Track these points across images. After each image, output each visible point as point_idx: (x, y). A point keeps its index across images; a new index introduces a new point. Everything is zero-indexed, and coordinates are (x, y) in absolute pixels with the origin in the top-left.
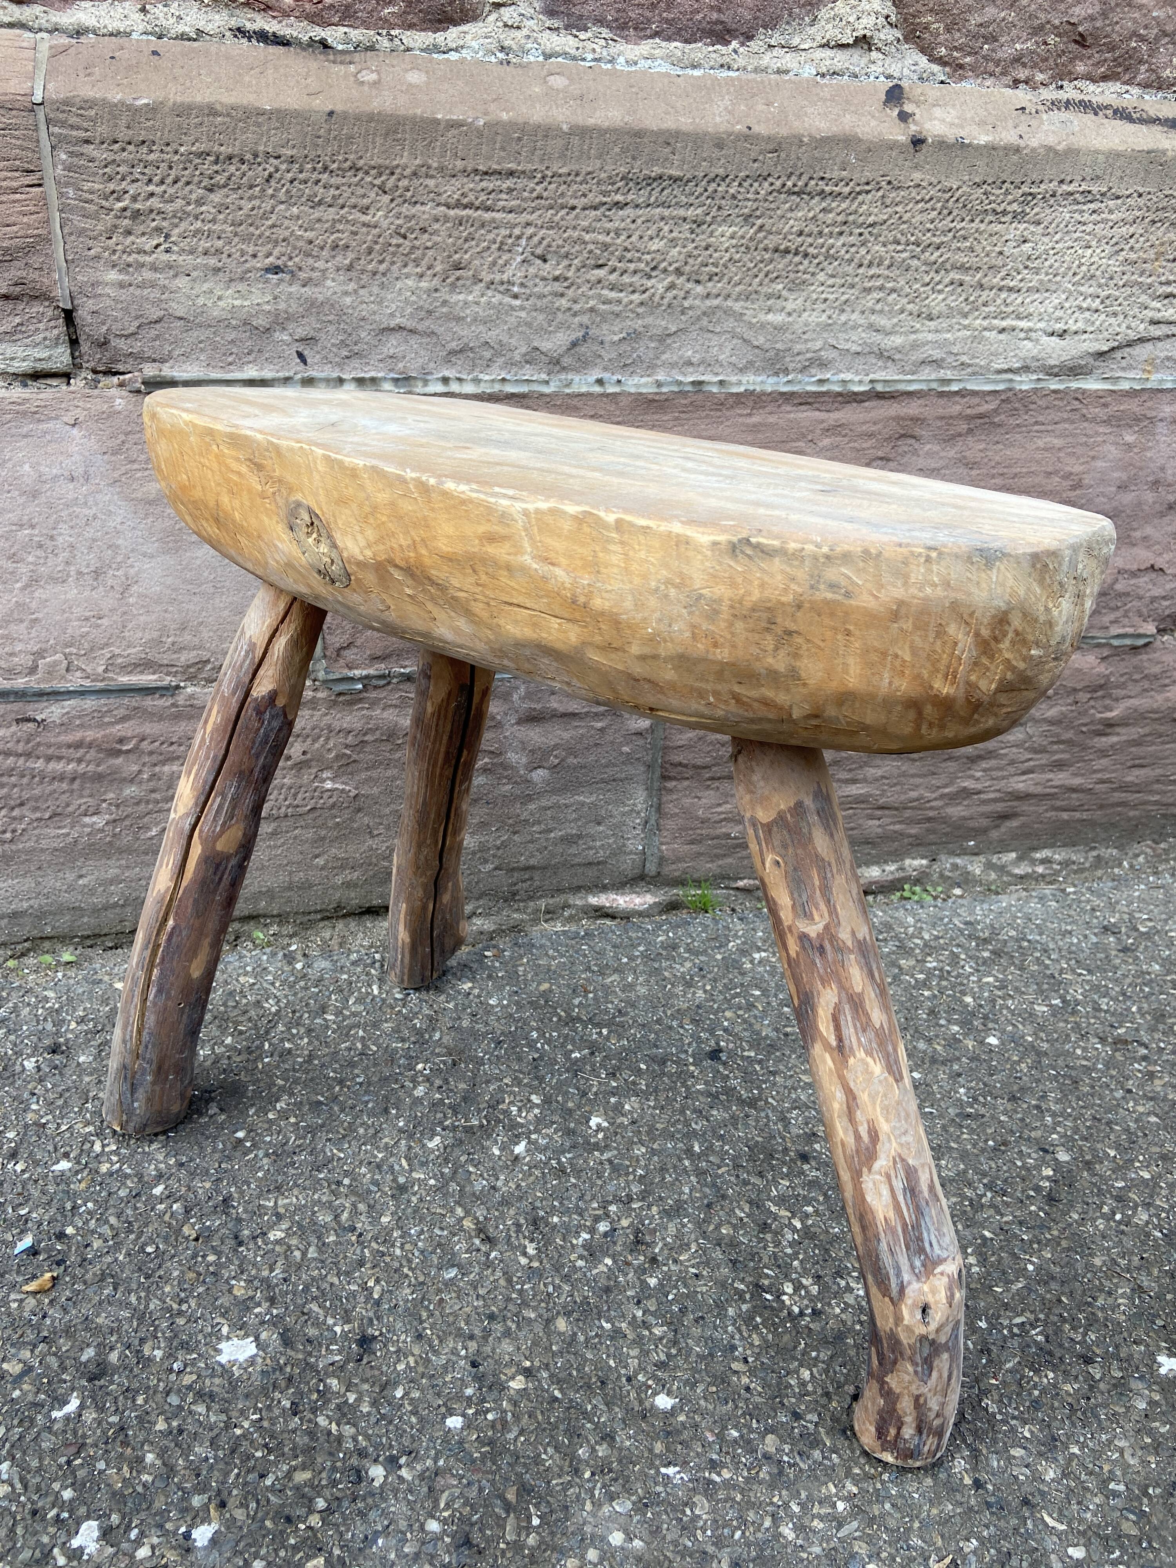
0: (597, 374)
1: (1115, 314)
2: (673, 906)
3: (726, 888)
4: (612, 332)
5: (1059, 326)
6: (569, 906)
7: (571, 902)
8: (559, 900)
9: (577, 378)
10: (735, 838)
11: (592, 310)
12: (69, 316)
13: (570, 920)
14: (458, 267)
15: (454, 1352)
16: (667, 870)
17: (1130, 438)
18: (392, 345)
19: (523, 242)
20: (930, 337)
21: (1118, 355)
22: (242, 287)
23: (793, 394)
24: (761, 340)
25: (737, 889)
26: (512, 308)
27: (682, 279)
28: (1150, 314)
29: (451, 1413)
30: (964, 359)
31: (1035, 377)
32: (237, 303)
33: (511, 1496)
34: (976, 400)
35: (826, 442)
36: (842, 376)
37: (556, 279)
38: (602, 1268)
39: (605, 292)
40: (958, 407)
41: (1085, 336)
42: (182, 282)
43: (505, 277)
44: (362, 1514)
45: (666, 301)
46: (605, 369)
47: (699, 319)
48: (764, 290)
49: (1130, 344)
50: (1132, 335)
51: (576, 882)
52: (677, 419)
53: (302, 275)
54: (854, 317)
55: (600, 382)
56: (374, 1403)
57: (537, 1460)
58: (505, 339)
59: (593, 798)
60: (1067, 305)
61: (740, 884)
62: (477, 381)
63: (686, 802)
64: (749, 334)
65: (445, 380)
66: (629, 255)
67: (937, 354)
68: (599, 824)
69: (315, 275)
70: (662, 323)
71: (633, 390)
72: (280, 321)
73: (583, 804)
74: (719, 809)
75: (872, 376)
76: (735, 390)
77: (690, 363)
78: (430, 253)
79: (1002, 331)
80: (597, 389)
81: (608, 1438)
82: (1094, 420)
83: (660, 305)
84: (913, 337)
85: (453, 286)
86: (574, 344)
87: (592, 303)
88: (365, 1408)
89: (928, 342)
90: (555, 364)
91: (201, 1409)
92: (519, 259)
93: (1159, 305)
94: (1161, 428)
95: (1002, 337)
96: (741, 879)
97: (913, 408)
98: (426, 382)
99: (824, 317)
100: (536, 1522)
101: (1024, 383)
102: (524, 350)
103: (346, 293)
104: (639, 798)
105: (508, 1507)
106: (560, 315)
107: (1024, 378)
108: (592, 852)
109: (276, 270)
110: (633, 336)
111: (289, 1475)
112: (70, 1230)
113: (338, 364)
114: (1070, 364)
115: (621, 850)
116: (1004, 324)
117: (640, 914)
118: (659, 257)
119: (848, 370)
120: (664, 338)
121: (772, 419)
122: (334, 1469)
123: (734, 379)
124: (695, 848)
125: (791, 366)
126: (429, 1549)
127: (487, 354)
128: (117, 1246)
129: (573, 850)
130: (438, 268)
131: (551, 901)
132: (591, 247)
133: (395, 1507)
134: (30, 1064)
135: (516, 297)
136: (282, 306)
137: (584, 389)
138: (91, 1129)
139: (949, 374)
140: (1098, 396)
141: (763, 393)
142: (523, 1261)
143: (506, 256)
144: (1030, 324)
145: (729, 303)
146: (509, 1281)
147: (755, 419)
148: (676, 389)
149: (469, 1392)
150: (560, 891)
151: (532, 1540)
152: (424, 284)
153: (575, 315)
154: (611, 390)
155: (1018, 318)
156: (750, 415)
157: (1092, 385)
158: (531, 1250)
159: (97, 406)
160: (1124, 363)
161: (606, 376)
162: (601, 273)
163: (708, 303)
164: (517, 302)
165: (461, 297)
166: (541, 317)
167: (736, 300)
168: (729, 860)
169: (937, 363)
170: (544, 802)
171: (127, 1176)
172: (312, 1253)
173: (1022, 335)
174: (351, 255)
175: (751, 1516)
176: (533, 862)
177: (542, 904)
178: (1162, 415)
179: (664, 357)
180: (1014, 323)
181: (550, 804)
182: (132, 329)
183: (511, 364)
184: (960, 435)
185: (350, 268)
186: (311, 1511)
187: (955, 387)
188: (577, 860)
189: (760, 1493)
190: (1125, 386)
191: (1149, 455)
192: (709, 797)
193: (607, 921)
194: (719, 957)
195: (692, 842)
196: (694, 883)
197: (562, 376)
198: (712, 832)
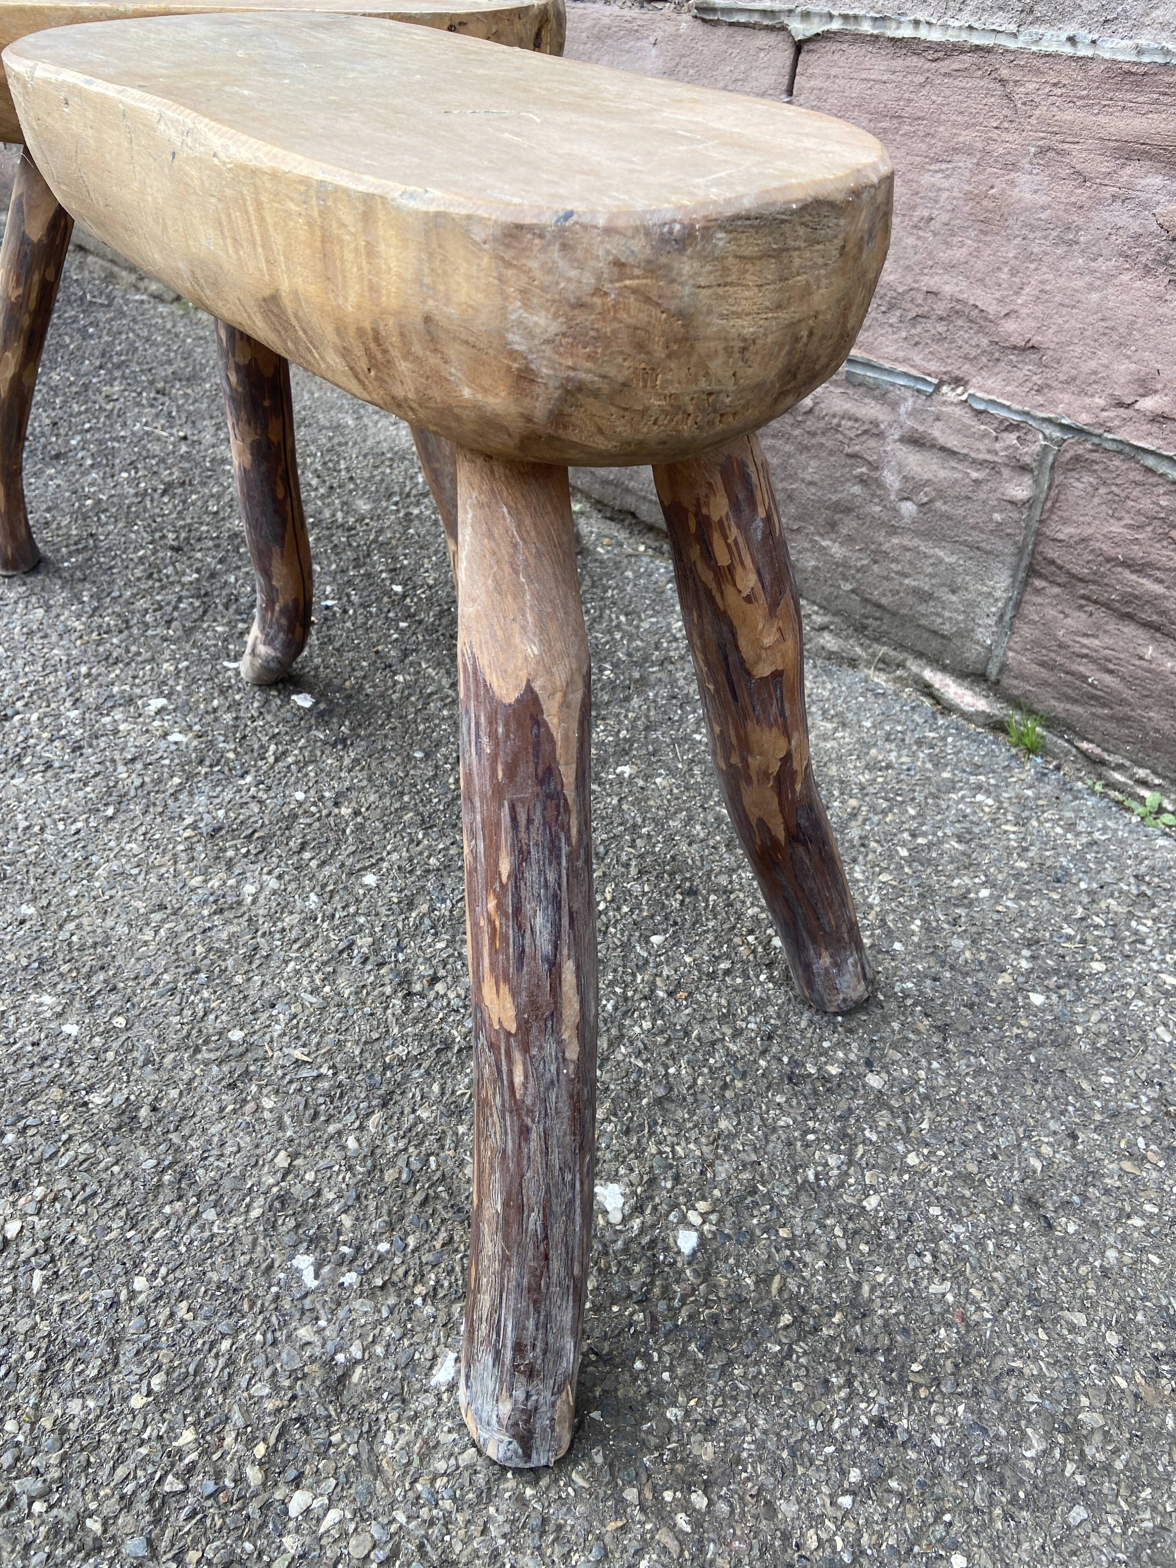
0: (1070, 29)
2: (998, 727)
3: (1068, 741)
6: (904, 667)
7: (908, 664)
8: (899, 656)
9: (1049, 33)
10: (1092, 685)
13: (897, 680)
16: (1006, 681)
25: (1077, 748)
46: (1083, 25)
51: (919, 645)
52: (1155, 102)
55: (1072, 40)
59: (953, 559)
61: (1085, 745)
62: (945, 27)
63: (1051, 612)
65: (917, 23)
68: (953, 592)
71: (1107, 56)
73: (941, 561)
74: (1085, 641)
80: (1068, 50)
96: (1090, 741)
98: (899, 24)
104: (1002, 583)
108: (939, 620)
115: (966, 634)
117: (964, 715)
124: (1044, 673)
129: (922, 608)
131: (892, 653)
137: (1052, 49)
148: (1160, 60)
150: (905, 647)
154: (1082, 52)
159: (670, 28)
161: (1082, 33)
168: (1079, 710)
170: (906, 541)
176: (884, 601)
177: (883, 650)
179: (1155, 13)
181: (910, 544)
183: (980, 9)
188: (923, 622)
192: (1077, 620)
193: (927, 702)
194: (946, 775)
195: (1042, 664)
196: (1031, 712)
197: (1033, 29)
198: (1068, 663)
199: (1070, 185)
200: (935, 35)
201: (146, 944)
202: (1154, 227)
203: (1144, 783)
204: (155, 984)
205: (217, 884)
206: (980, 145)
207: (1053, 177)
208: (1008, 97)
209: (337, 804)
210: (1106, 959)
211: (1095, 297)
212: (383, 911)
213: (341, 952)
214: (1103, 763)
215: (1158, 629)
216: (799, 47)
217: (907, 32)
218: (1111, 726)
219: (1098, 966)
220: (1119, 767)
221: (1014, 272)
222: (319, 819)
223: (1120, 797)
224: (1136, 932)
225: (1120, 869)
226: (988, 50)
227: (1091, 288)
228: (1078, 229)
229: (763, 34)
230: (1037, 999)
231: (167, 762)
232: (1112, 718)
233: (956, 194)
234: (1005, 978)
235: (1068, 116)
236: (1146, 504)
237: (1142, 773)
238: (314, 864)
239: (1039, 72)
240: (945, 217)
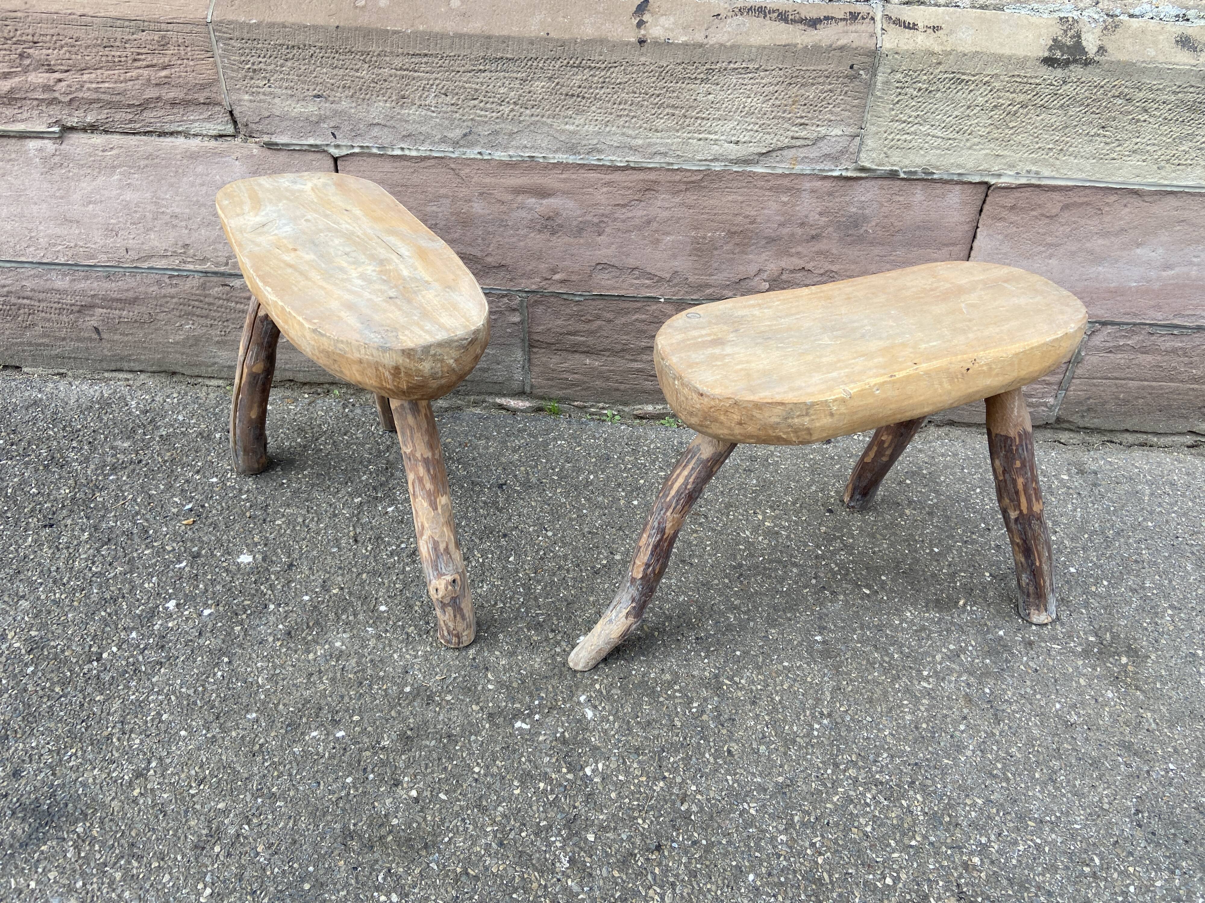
0: (478, 149)
1: (769, 133)
2: (539, 409)
3: (568, 404)
4: (484, 130)
5: (734, 139)
6: (485, 402)
7: (487, 400)
8: (481, 398)
9: (468, 151)
10: (571, 381)
11: (472, 119)
12: (231, 113)
13: (485, 408)
14: (403, 97)
15: (320, 576)
16: (535, 391)
17: (785, 199)
18: (375, 131)
19: (434, 87)
20: (658, 141)
21: (774, 154)
22: (304, 103)
23: (584, 164)
24: (563, 138)
25: (573, 406)
26: (432, 117)
27: (518, 107)
28: (790, 134)
29: (307, 594)
30: (678, 153)
31: (723, 164)
32: (302, 110)
33: (311, 624)
34: (689, 174)
35: (605, 190)
36: (610, 158)
37: (452, 105)
38: (392, 560)
39: (478, 111)
40: (679, 177)
41: (751, 144)
42: (277, 100)
43: (427, 103)
44: (261, 618)
45: (510, 117)
46: (482, 147)
47: (529, 126)
48: (562, 114)
49: (781, 149)
50: (780, 144)
51: (489, 390)
52: (522, 173)
53: (330, 99)
54: (614, 129)
55: (480, 153)
56: (283, 586)
57: (327, 615)
58: (429, 130)
59: (494, 351)
60: (738, 128)
61: (576, 403)
62: (418, 150)
63: (544, 359)
64: (557, 135)
65: (402, 149)
66: (489, 95)
67: (663, 150)
68: (499, 364)
69: (336, 99)
70: (509, 127)
71: (497, 158)
72: (321, 119)
73: (489, 354)
74: (562, 365)
75: (627, 159)
76: (552, 161)
77: (526, 147)
78: (389, 91)
79: (700, 140)
80: (479, 157)
81: (355, 615)
82: (761, 188)
83: (507, 119)
84: (649, 140)
85: (402, 106)
86: (465, 135)
87: (472, 117)
88: (279, 587)
89: (657, 144)
90: (456, 144)
91: (224, 575)
92: (433, 95)
93: (797, 129)
94: (805, 195)
95: (700, 142)
96: (578, 401)
97: (652, 176)
98: (393, 149)
99: (597, 128)
100: (314, 633)
101: (717, 167)
102: (439, 137)
103: (351, 108)
104: (519, 354)
105: (308, 626)
106: (456, 122)
107: (716, 164)
108: (496, 377)
109: (319, 96)
110: (496, 133)
111: (243, 601)
112: (206, 505)
113: (351, 139)
114: (743, 158)
115: (510, 379)
116: (701, 136)
117: (522, 411)
118: (504, 95)
119: (614, 155)
120: (511, 134)
121: (574, 176)
122: (259, 602)
123: (551, 156)
124: (550, 383)
125: (582, 151)
126: (275, 632)
127: (422, 138)
128: (221, 514)
129: (486, 375)
130: (394, 98)
131: (477, 398)
132: (468, 90)
133: (272, 619)
134: (218, 436)
135: (433, 112)
136: (322, 112)
137: (472, 157)
138: (229, 467)
139: (671, 160)
140: (763, 176)
141: (567, 164)
142: (364, 551)
143: (427, 93)
144: (717, 137)
145: (544, 119)
146: (354, 557)
147: (563, 176)
148: (520, 159)
149: (317, 590)
150: (483, 393)
151: (310, 638)
152: (388, 105)
153: (464, 121)
154: (486, 157)
155: (709, 133)
156: (562, 173)
157: (759, 169)
158: (369, 548)
159: (246, 152)
160: (778, 159)
161: (483, 150)
162: (476, 102)
163: (533, 119)
164: (435, 115)
165: (407, 111)
166: (447, 122)
167: (548, 118)
168: (569, 391)
169: (665, 154)
171: (235, 489)
172: (288, 532)
173: (712, 142)
174: (352, 91)
175: (387, 649)
177: (472, 398)
178: (804, 188)
179: (512, 143)
180: (707, 136)
182: (257, 120)
183: (433, 143)
184: (681, 191)
185: (352, 96)
186: (244, 613)
187: (676, 167)
188: (488, 380)
189: (394, 643)
190: (780, 171)
191: (797, 208)
192: (556, 359)
193: (504, 412)
194: (541, 440)
195: (548, 380)
196: (550, 399)
197: (461, 149)
198: (558, 376)
199: (498, 205)
200: (414, 153)
201: (325, 690)
202: (538, 216)
203: (603, 408)
204: (351, 698)
205: (322, 651)
206: (450, 194)
207: (489, 203)
208: (458, 175)
209: (328, 591)
210: (642, 478)
211: (522, 244)
212: (403, 615)
213: (407, 639)
214: (585, 407)
215: (588, 353)
216: (336, 160)
217: (398, 152)
218: (583, 393)
219: (642, 481)
220: (592, 406)
221: (484, 239)
222: (328, 601)
223: (598, 417)
224: (642, 464)
225: (620, 444)
226: (442, 158)
227: (520, 241)
228: (507, 220)
229: (312, 154)
230: (635, 503)
231: (220, 624)
232: (582, 390)
233: (445, 213)
234: (622, 502)
235: (488, 180)
236: (568, 311)
237: (601, 405)
238: (351, 618)
239: (469, 165)
240: (444, 223)
